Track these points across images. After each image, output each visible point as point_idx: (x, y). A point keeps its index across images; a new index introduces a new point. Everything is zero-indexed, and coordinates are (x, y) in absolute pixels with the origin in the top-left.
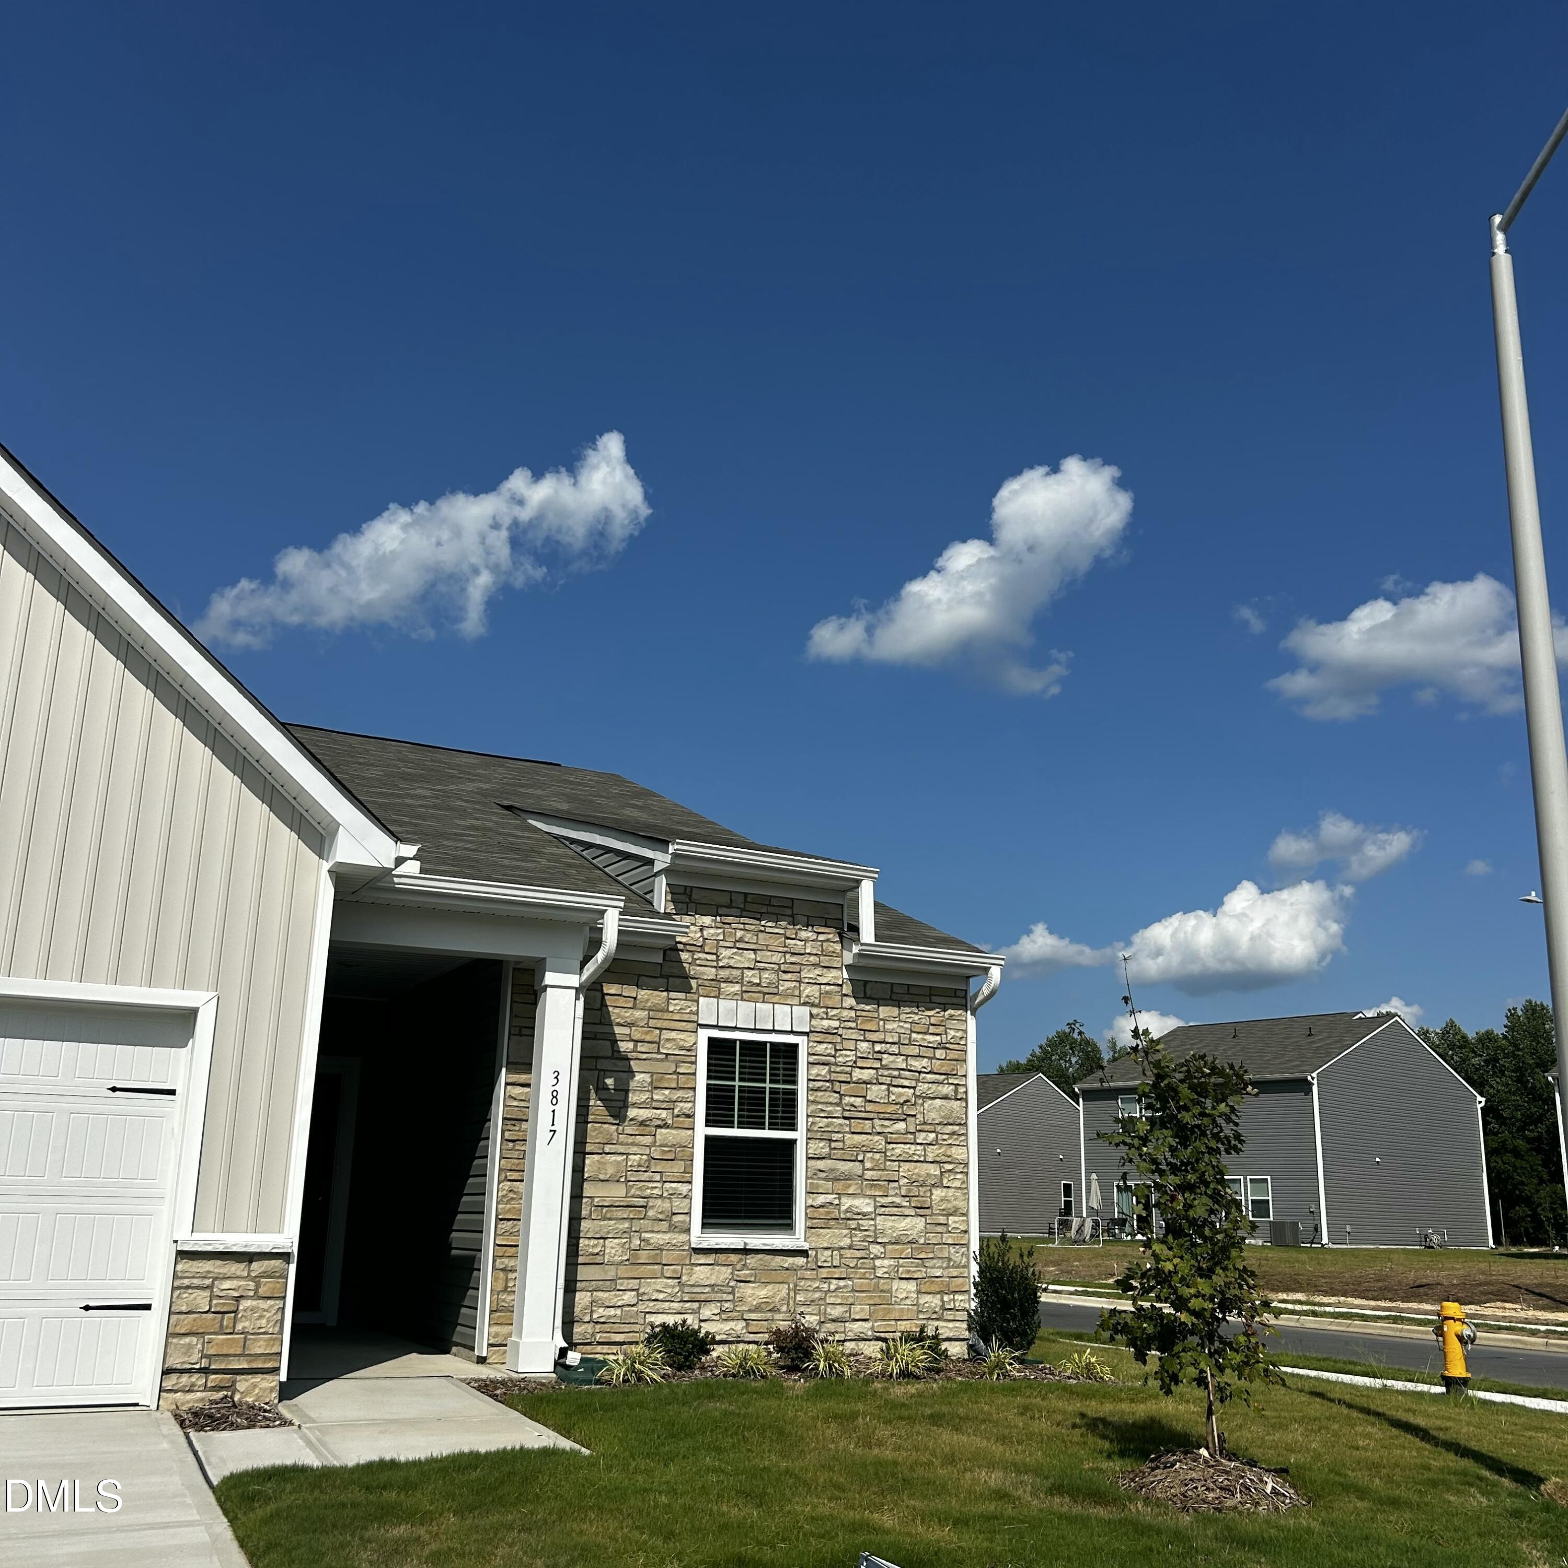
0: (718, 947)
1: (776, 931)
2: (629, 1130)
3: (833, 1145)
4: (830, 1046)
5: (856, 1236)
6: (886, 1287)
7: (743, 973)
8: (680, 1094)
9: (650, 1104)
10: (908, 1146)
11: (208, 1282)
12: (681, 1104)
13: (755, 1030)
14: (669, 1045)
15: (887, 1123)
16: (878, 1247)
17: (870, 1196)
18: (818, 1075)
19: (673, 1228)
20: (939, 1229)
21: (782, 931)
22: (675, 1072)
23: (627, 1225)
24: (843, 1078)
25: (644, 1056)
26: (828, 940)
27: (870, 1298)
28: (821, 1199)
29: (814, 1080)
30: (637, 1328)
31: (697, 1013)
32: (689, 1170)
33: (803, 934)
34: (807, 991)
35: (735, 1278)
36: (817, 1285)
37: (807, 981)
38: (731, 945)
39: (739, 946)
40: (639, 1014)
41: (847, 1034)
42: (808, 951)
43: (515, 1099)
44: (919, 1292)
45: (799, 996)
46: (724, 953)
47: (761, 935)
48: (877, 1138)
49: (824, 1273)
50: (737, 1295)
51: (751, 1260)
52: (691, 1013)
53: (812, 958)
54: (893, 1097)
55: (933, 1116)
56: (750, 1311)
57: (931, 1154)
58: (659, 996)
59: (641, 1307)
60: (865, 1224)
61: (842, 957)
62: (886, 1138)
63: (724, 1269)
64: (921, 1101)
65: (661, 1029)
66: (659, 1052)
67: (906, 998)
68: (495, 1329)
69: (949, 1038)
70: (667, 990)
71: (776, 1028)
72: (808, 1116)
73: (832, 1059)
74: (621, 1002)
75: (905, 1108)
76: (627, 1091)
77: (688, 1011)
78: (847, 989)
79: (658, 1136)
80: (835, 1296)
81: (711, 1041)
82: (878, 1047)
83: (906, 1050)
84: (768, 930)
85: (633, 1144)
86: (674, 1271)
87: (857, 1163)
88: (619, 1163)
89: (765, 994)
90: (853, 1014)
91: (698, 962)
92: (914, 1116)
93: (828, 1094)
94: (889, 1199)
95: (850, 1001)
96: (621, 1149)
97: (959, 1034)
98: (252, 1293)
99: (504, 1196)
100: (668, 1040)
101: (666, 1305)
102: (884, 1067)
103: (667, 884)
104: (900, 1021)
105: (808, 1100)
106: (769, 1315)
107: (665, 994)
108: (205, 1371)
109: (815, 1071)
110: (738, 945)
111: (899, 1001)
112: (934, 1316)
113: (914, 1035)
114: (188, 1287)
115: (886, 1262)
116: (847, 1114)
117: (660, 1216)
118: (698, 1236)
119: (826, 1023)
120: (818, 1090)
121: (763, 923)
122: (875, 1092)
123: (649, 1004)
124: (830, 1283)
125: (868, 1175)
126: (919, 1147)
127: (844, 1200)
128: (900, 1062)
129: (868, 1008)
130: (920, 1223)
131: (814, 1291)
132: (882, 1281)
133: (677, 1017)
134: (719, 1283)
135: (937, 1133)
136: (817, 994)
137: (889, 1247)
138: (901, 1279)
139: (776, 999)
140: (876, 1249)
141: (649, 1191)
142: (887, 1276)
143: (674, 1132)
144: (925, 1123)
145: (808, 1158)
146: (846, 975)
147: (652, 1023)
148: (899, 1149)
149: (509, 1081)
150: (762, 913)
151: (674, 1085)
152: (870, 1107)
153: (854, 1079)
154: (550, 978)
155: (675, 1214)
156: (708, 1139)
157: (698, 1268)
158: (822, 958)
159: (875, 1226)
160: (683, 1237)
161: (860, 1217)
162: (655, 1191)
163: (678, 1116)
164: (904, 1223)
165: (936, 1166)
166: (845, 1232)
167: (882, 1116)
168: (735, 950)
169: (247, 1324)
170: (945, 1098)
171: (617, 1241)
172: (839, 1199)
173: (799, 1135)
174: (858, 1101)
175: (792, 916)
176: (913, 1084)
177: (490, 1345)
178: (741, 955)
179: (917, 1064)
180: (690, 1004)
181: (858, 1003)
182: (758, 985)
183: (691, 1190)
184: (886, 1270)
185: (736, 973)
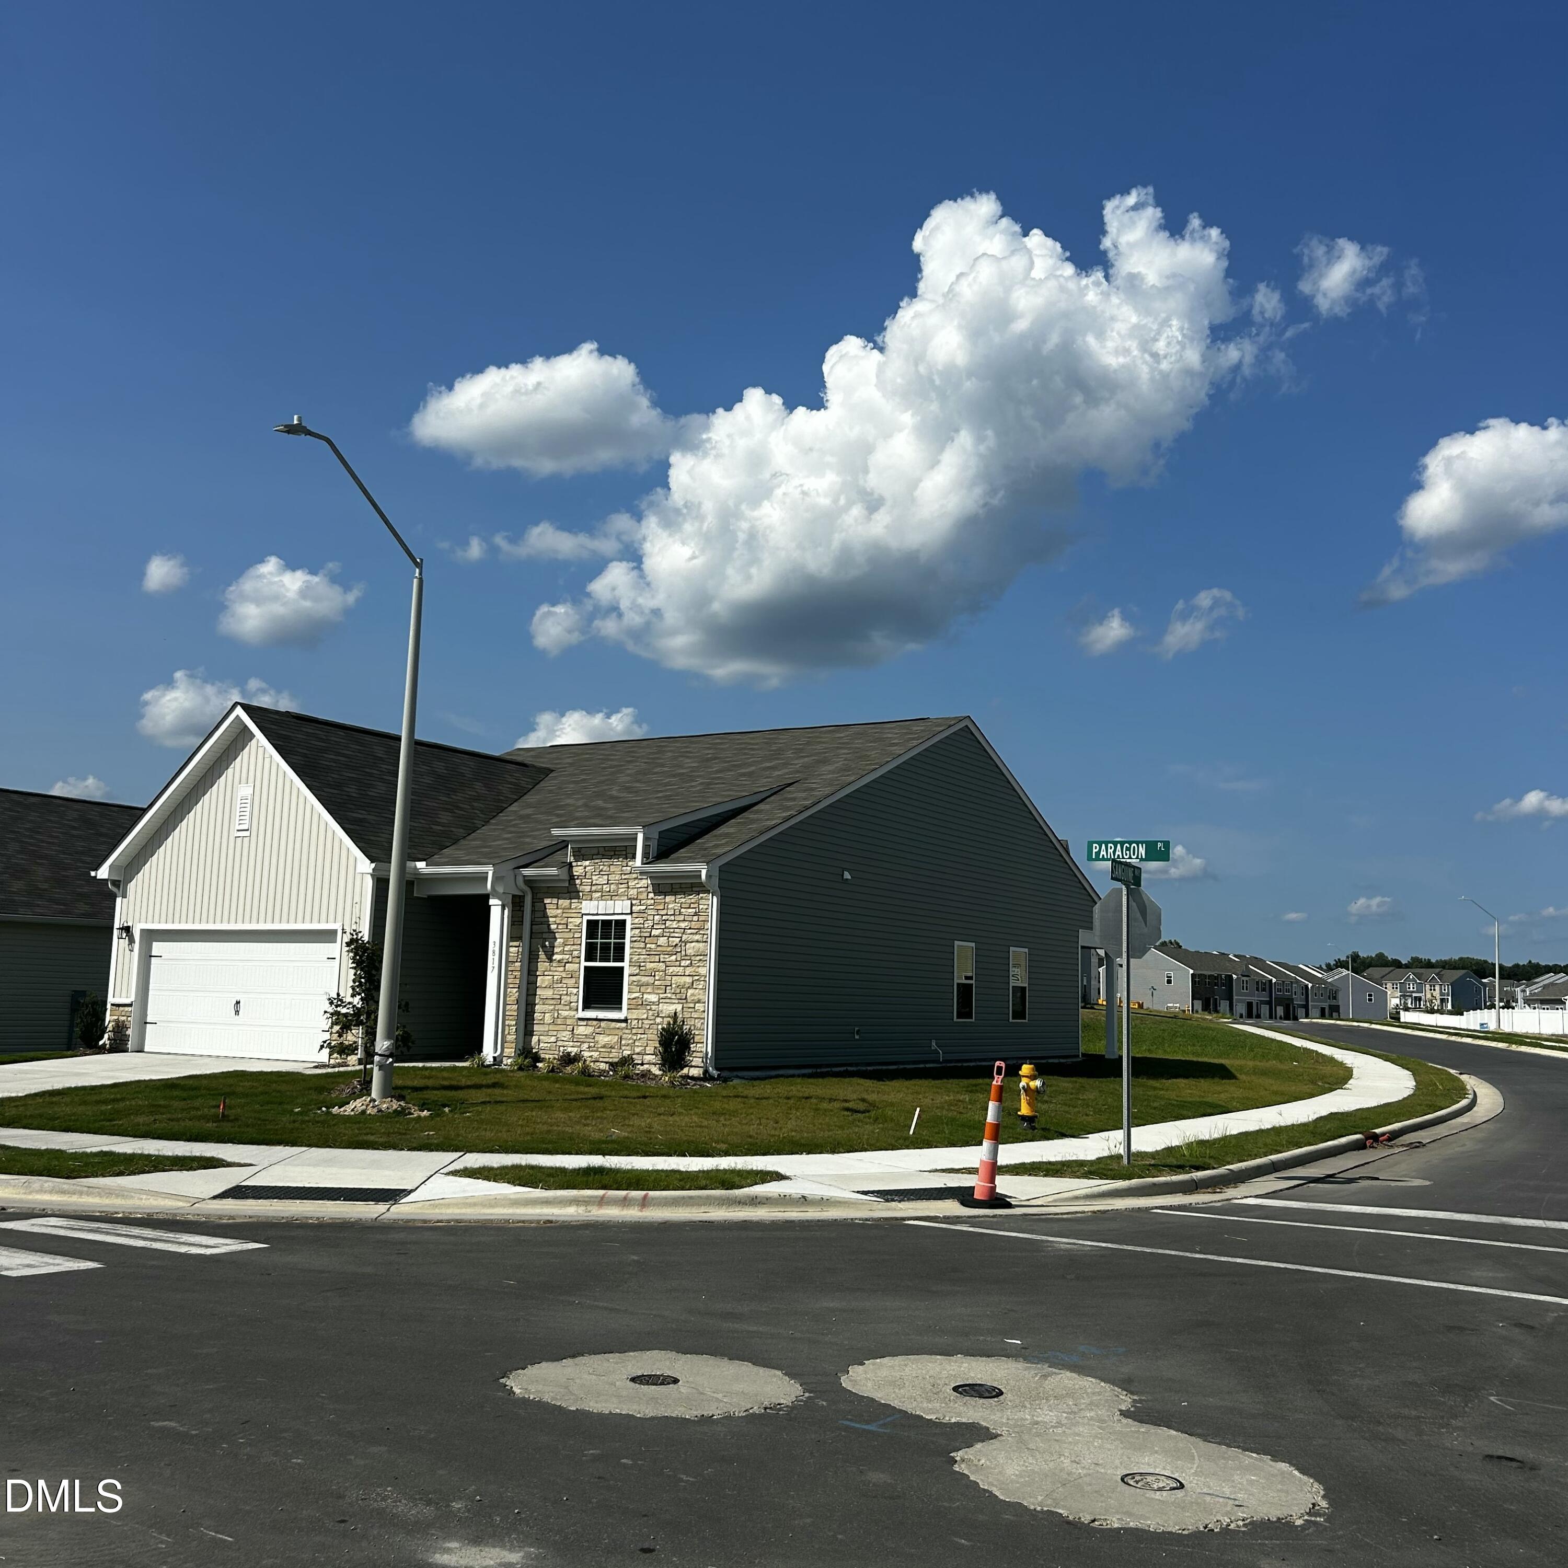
0: (592, 875)
1: (618, 863)
2: (554, 965)
3: (641, 968)
4: (641, 919)
5: (649, 1013)
7: (603, 887)
8: (575, 947)
9: (563, 952)
10: (677, 968)
12: (575, 952)
13: (606, 914)
14: (571, 925)
15: (667, 956)
16: (659, 1018)
17: (657, 994)
18: (635, 934)
19: (570, 1009)
20: (690, 1010)
21: (620, 863)
22: (573, 937)
23: (553, 1007)
24: (646, 935)
25: (561, 930)
27: (655, 1044)
28: (634, 995)
29: (633, 937)
30: (555, 1053)
31: (582, 909)
32: (577, 982)
33: (630, 863)
34: (630, 892)
35: (594, 1032)
36: (632, 1037)
37: (631, 887)
38: (598, 873)
40: (559, 911)
41: (650, 912)
42: (632, 872)
45: (627, 895)
46: (594, 878)
47: (611, 866)
48: (661, 964)
49: (634, 1031)
50: (595, 1040)
51: (603, 1024)
52: (580, 908)
53: (634, 875)
54: (670, 943)
55: (690, 952)
56: (601, 1047)
57: (688, 971)
58: (567, 902)
59: (556, 1043)
60: (654, 1007)
62: (666, 964)
63: (591, 1028)
64: (684, 944)
65: (568, 917)
66: (567, 928)
67: (679, 890)
69: (699, 909)
70: (571, 899)
71: (615, 912)
72: (630, 955)
73: (642, 926)
74: (551, 906)
75: (676, 948)
76: (554, 947)
78: (650, 889)
79: (566, 967)
80: (639, 1042)
81: (588, 921)
82: (664, 918)
83: (678, 918)
84: (614, 863)
85: (556, 971)
86: (570, 1028)
87: (652, 977)
88: (549, 980)
89: (612, 896)
90: (653, 901)
91: (584, 884)
92: (681, 952)
93: (639, 943)
94: (665, 995)
95: (651, 895)
96: (551, 973)
97: (706, 907)
100: (570, 922)
101: (567, 1043)
102: (665, 928)
103: (571, 848)
104: (675, 903)
105: (630, 947)
106: (609, 1050)
107: (569, 901)
109: (634, 931)
110: (601, 873)
111: (675, 892)
113: (682, 910)
116: (648, 953)
117: (565, 1004)
118: (581, 1014)
119: (639, 908)
120: (635, 941)
121: (612, 860)
122: (662, 941)
123: (563, 906)
124: (636, 1036)
125: (656, 983)
126: (682, 968)
127: (645, 995)
128: (675, 925)
129: (659, 898)
131: (629, 1039)
133: (574, 911)
134: (588, 1034)
135: (691, 960)
136: (636, 893)
139: (617, 898)
140: (658, 1020)
141: (561, 992)
143: (572, 965)
144: (686, 955)
145: (629, 975)
146: (649, 882)
147: (564, 915)
148: (671, 969)
150: (612, 856)
151: (573, 943)
152: (659, 949)
153: (652, 935)
154: (492, 902)
155: (572, 1002)
156: (586, 968)
157: (580, 1027)
159: (658, 1008)
160: (575, 1013)
161: (651, 1004)
162: (564, 992)
163: (574, 958)
164: (672, 1007)
165: (691, 978)
166: (645, 1011)
168: (600, 876)
170: (697, 941)
172: (643, 995)
173: (625, 964)
174: (653, 946)
176: (680, 935)
178: (603, 878)
179: (683, 925)
180: (579, 904)
181: (655, 896)
182: (610, 892)
183: (579, 992)
185: (600, 887)
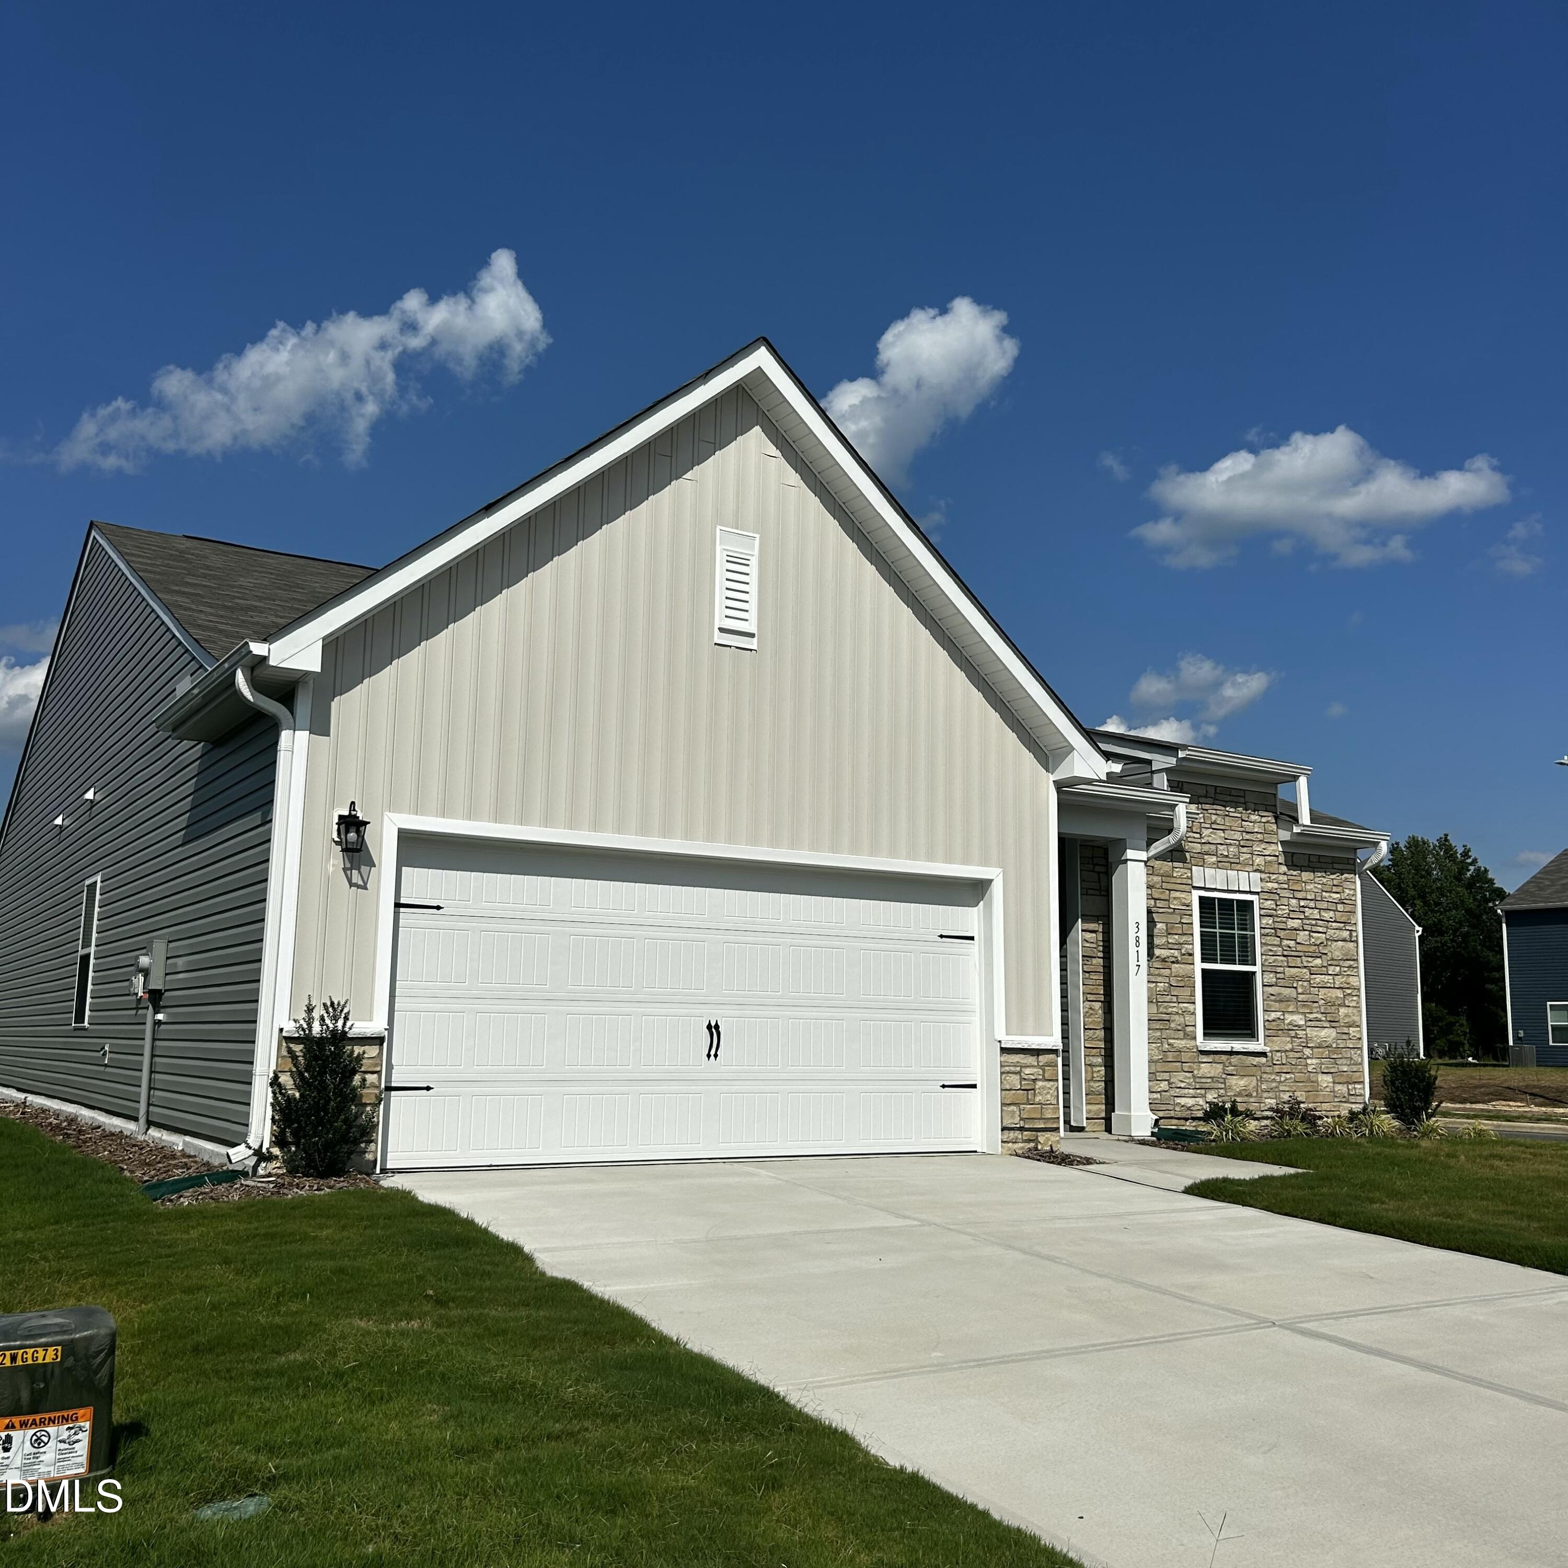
0: (1201, 828)
1: (1236, 815)
2: (1156, 965)
3: (1278, 975)
4: (1273, 902)
5: (1295, 1041)
6: (1314, 1079)
7: (1217, 848)
8: (1184, 938)
9: (1167, 946)
10: (1323, 976)
11: (1018, 1069)
12: (1186, 946)
13: (1228, 891)
14: (1175, 902)
15: (1310, 959)
16: (1308, 1050)
17: (1302, 1013)
18: (1268, 924)
19: (1186, 1036)
20: (1344, 1037)
21: (1239, 815)
22: (1180, 922)
23: (1158, 1034)
24: (1282, 926)
25: (1161, 910)
26: (1268, 822)
27: (1306, 1086)
28: (1273, 1015)
29: (1264, 928)
30: (1171, 1107)
31: (1191, 878)
32: (1193, 994)
33: (1254, 817)
34: (1257, 861)
35: (1226, 1072)
36: (1273, 1077)
37: (1257, 853)
38: (1208, 826)
39: (1214, 828)
40: (1156, 879)
41: (1283, 893)
42: (1256, 830)
43: (1087, 941)
44: (1334, 1083)
45: (1252, 865)
46: (1206, 832)
47: (1227, 818)
48: (1305, 970)
49: (1277, 1068)
50: (1228, 1084)
51: (1234, 1059)
52: (1188, 878)
53: (1259, 836)
54: (1313, 940)
55: (1337, 954)
56: (1235, 1096)
57: (1339, 981)
58: (1167, 865)
59: (1172, 1092)
60: (1300, 1033)
61: (1277, 834)
62: (1310, 971)
63: (1218, 1065)
64: (1329, 943)
65: (1170, 890)
66: (1170, 908)
67: (1318, 865)
68: (1090, 1107)
69: (1346, 894)
70: (1172, 861)
71: (1241, 889)
72: (1262, 954)
73: (1274, 912)
75: (1321, 948)
76: (1153, 936)
77: (1185, 876)
78: (1281, 859)
79: (1173, 970)
80: (1285, 1086)
81: (1201, 898)
82: (1302, 903)
83: (1319, 905)
84: (1231, 814)
85: (1159, 975)
86: (1190, 1067)
87: (1294, 989)
88: (1151, 989)
89: (1232, 863)
90: (1285, 878)
91: (1189, 839)
92: (1326, 954)
93: (1273, 938)
94: (1314, 1015)
95: (1284, 869)
96: (1153, 979)
97: (1352, 892)
98: (1041, 1077)
99: (1087, 1012)
100: (1175, 898)
101: (1186, 1091)
102: (1307, 918)
103: (1168, 780)
104: (1315, 883)
105: (1261, 943)
106: (1246, 1098)
107: (1171, 863)
108: (1022, 1129)
109: (1264, 921)
110: (1214, 826)
111: (1314, 868)
112: (1344, 1100)
113: (1324, 894)
114: (1008, 1073)
115: (1314, 1061)
116: (1285, 953)
117: (1179, 1028)
118: (1202, 1042)
119: (1270, 885)
120: (1267, 935)
121: (1227, 809)
122: (1302, 936)
123: (1162, 872)
124: (1281, 1076)
125: (1301, 997)
126: (1331, 977)
127: (1287, 1016)
128: (1316, 914)
129: (1295, 873)
130: (1332, 1033)
131: (1272, 1081)
132: (1312, 1075)
133: (1179, 881)
134: (1216, 1075)
135: (1341, 967)
136: (1264, 863)
137: (1316, 1050)
138: (1323, 1073)
139: (1239, 867)
140: (1307, 1052)
141: (1170, 1009)
142: (1314, 1071)
143: (1182, 966)
144: (1332, 959)
145: (1264, 986)
146: (1280, 849)
147: (1164, 885)
148: (1319, 978)
149: (1084, 928)
150: (1226, 801)
151: (1180, 932)
152: (1299, 948)
153: (1289, 927)
154: (1130, 854)
155: (1186, 1026)
156: (1204, 971)
157: (1203, 1065)
158: (1265, 835)
159: (1306, 1034)
160: (1192, 1043)
161: (1296, 1028)
162: (1174, 1010)
163: (1184, 955)
164: (1323, 1033)
165: (1341, 991)
166: (1288, 1039)
167: (1307, 954)
168: (1211, 830)
169: (1040, 1098)
171: (1154, 1045)
172: (1284, 1015)
173: (1257, 968)
174: (1292, 943)
175: (1245, 803)
176: (1325, 930)
177: (1087, 1119)
178: (1215, 834)
179: (1327, 915)
180: (1186, 871)
181: (1289, 870)
182: (1227, 856)
183: (1195, 1009)
184: (1314, 1066)
185: (1213, 847)
